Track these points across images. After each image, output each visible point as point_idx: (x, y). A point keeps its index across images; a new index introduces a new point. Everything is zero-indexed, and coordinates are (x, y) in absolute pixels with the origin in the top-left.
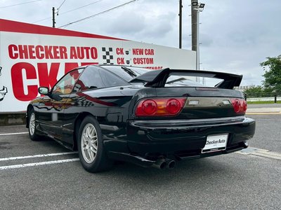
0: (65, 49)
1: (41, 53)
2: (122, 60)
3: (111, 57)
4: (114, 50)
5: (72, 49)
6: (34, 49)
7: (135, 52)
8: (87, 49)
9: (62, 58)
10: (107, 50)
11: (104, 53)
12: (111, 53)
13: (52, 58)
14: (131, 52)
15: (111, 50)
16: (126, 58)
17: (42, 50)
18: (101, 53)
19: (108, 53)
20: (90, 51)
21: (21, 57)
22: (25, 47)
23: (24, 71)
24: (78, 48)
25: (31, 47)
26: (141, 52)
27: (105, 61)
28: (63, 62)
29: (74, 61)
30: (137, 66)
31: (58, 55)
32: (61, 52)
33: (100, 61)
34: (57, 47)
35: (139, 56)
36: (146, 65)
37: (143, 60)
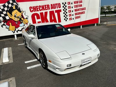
0: (49, 5)
1: (41, 8)
2: (70, 7)
3: (66, 6)
4: (67, 3)
5: (51, 5)
6: (38, 7)
7: (75, 3)
8: (57, 4)
9: (48, 9)
10: (64, 3)
11: (63, 5)
13: (44, 10)
14: (73, 3)
15: (66, 3)
16: (71, 6)
17: (41, 7)
18: (62, 5)
19: (64, 5)
20: (58, 5)
21: (34, 11)
22: (35, 7)
23: (36, 16)
24: (53, 4)
25: (37, 7)
26: (77, 2)
27: (64, 8)
28: (48, 11)
29: (52, 10)
30: (76, 8)
31: (47, 8)
32: (48, 7)
33: (62, 8)
34: (46, 5)
35: (77, 4)
36: (79, 8)
37: (78, 6)
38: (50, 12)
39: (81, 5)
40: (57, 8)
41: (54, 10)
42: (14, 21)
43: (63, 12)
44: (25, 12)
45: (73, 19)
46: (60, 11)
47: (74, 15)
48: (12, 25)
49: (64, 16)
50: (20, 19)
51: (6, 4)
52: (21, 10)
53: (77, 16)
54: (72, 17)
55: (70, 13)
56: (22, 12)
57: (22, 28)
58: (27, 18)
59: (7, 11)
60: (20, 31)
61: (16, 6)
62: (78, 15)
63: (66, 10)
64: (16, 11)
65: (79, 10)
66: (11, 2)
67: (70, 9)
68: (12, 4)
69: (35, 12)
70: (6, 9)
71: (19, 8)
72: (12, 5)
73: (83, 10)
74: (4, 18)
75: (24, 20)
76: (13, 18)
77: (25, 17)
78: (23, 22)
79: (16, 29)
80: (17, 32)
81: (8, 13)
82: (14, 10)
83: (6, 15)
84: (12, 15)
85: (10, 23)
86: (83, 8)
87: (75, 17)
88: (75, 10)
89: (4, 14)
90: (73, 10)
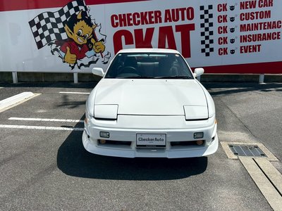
0: (160, 12)
1: (137, 19)
2: (225, 17)
3: (211, 16)
4: (215, 7)
5: (167, 12)
6: (131, 17)
7: (243, 6)
8: (182, 10)
9: (156, 22)
10: (206, 8)
11: (202, 12)
12: (210, 12)
13: (147, 23)
14: (237, 7)
15: (211, 7)
16: (229, 14)
17: (138, 17)
18: (198, 13)
20: (185, 12)
21: (121, 26)
22: (124, 15)
23: (123, 38)
24: (173, 10)
25: (129, 15)
26: (253, 5)
27: (203, 21)
28: (157, 27)
29: (168, 24)
30: (245, 22)
31: (153, 20)
32: (156, 17)
33: (197, 21)
34: (152, 12)
35: (250, 11)
36: (259, 20)
37: (255, 15)
38: (161, 29)
39: (268, 14)
40: (183, 19)
41: (173, 24)
42: (76, 43)
43: (199, 29)
44: (100, 27)
45: (233, 52)
46: (192, 27)
47: (237, 41)
48: (72, 52)
49: (203, 42)
50: (89, 41)
51: (66, 9)
52: (93, 21)
53: (247, 44)
54: (229, 46)
55: (222, 35)
56: (93, 27)
57: (91, 60)
58: (103, 40)
59: (64, 23)
60: (86, 66)
61: (83, 12)
62: (252, 43)
63: (211, 25)
64: (83, 23)
65: (256, 27)
66: (75, 4)
67: (222, 24)
68: (77, 9)
70: (64, 18)
71: (89, 18)
72: (76, 11)
73: (274, 27)
74: (58, 36)
75: (96, 44)
76: (75, 37)
77: (99, 37)
78: (94, 47)
79: (78, 61)
80: (79, 68)
81: (66, 28)
82: (79, 20)
83: (62, 30)
84: (73, 31)
85: (68, 48)
86: (274, 22)
87: (241, 47)
88: (241, 25)
89: (59, 29)
90: (236, 27)
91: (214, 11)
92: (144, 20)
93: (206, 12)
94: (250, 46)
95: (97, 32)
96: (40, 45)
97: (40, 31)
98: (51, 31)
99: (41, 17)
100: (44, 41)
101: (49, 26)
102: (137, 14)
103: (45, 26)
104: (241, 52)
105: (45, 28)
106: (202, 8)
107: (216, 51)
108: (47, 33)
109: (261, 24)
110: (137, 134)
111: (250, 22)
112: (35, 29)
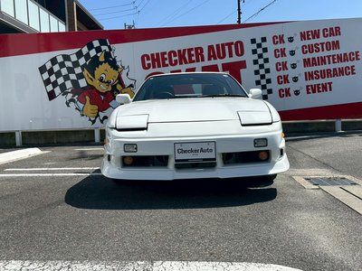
0: (201, 49)
1: (174, 58)
2: (283, 51)
3: (265, 50)
4: (270, 40)
5: (211, 48)
6: (166, 56)
8: (229, 45)
9: (198, 61)
10: (258, 41)
11: (254, 46)
12: (264, 45)
13: (186, 63)
14: (297, 38)
15: (264, 40)
16: (288, 47)
17: (175, 56)
18: (248, 47)
20: (233, 47)
21: (154, 67)
22: (157, 54)
24: (218, 46)
25: (163, 54)
26: (316, 35)
27: (256, 57)
28: (199, 66)
29: (213, 62)
30: (309, 56)
31: (194, 58)
32: (197, 55)
33: (248, 57)
34: (192, 49)
35: (313, 42)
36: (326, 53)
37: (320, 47)
38: (204, 68)
39: (336, 45)
40: (231, 56)
41: (219, 62)
42: (97, 91)
43: (251, 67)
44: (127, 70)
45: (297, 93)
46: (243, 65)
47: (302, 78)
48: (92, 103)
49: (258, 83)
50: (114, 87)
51: (85, 50)
52: (118, 64)
53: (314, 82)
54: (292, 86)
55: (282, 73)
56: (120, 70)
58: (131, 86)
59: (83, 67)
61: (106, 52)
62: (321, 81)
63: (266, 60)
64: (106, 66)
65: (323, 61)
66: (96, 43)
67: (281, 60)
68: (98, 50)
69: (157, 70)
70: (82, 61)
71: (114, 60)
72: (97, 52)
73: (346, 60)
74: (75, 83)
75: (123, 91)
76: (96, 83)
77: (127, 82)
79: (100, 113)
80: (102, 121)
81: (86, 72)
82: (101, 63)
83: (80, 76)
84: (94, 77)
85: (87, 98)
86: (345, 54)
87: (307, 87)
88: (304, 60)
89: (77, 75)
90: (298, 61)
91: (269, 44)
92: (182, 59)
93: (259, 46)
94: (319, 85)
95: (124, 76)
96: (52, 96)
97: (53, 78)
98: (66, 78)
99: (54, 61)
100: (57, 90)
101: (64, 71)
102: (174, 52)
103: (59, 72)
104: (308, 93)
105: (58, 74)
106: (253, 41)
107: (276, 92)
108: (61, 80)
109: (329, 57)
110: (175, 143)
111: (315, 55)
112: (46, 76)
